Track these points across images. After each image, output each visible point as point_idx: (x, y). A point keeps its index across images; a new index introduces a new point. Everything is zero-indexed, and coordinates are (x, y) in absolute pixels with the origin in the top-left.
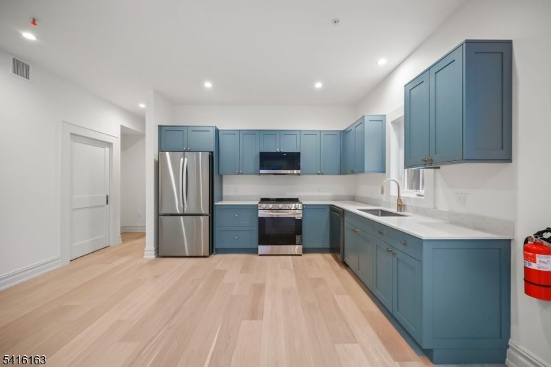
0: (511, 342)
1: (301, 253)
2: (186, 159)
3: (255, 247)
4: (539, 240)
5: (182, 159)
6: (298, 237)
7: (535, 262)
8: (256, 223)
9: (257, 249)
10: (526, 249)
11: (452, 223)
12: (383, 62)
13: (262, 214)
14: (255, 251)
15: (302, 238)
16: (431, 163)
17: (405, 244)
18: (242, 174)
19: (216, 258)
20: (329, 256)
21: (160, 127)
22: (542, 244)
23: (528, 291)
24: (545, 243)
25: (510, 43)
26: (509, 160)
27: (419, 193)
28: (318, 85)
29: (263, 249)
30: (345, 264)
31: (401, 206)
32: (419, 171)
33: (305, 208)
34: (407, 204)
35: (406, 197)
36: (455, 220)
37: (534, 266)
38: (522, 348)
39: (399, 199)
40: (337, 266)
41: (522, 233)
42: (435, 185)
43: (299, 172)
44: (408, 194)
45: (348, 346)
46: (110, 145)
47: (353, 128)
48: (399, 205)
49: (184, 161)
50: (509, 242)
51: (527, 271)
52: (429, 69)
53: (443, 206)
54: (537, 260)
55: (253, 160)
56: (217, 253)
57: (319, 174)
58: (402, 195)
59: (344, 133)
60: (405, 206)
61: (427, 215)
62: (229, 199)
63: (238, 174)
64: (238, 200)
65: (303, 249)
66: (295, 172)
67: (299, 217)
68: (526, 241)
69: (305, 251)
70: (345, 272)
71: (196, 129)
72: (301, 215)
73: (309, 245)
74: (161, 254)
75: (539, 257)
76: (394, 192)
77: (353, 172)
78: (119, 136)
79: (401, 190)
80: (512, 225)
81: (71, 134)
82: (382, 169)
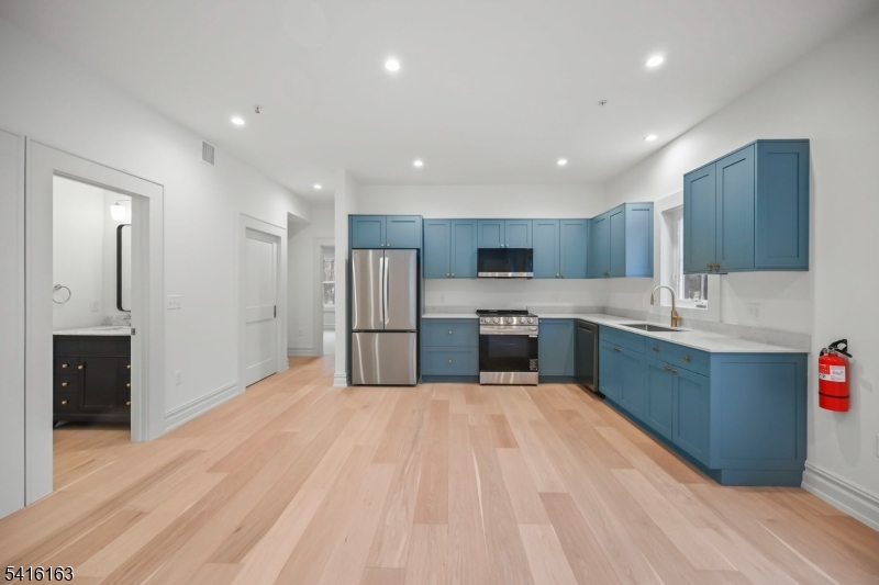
0: (807, 463)
1: (536, 382)
2: (387, 259)
3: (475, 374)
4: (833, 352)
5: (381, 259)
6: (532, 362)
7: (828, 373)
8: (475, 342)
9: (479, 376)
10: (821, 361)
11: (742, 338)
12: (652, 139)
13: (484, 330)
14: (476, 380)
15: (537, 362)
16: (716, 268)
17: (689, 360)
18: (454, 277)
19: (426, 387)
20: (575, 387)
21: (351, 217)
22: (836, 355)
23: (823, 404)
24: (840, 354)
25: (806, 143)
26: (806, 268)
27: (699, 303)
28: (562, 162)
29: (485, 376)
30: (600, 396)
31: (676, 320)
32: (700, 277)
33: (543, 322)
34: (685, 316)
35: (682, 309)
36: (745, 334)
37: (828, 378)
38: (819, 467)
39: (674, 311)
40: (588, 398)
41: (818, 345)
42: (721, 295)
43: (531, 274)
44: (685, 304)
45: (625, 471)
46: (277, 239)
47: (607, 217)
48: (673, 318)
49: (385, 261)
50: (805, 356)
51: (823, 383)
52: (715, 162)
53: (731, 319)
54: (831, 371)
55: (468, 258)
56: (424, 382)
57: (557, 277)
58: (677, 306)
59: (593, 223)
60: (681, 319)
61: (711, 330)
62: (434, 310)
63: (449, 277)
64: (446, 312)
65: (540, 377)
66: (525, 274)
67: (533, 335)
68: (822, 354)
69: (543, 380)
70: (601, 405)
71: (396, 220)
72: (537, 333)
73: (547, 372)
74: (354, 382)
75: (833, 369)
76: (665, 301)
77: (607, 275)
78: (285, 226)
79: (676, 300)
80: (808, 338)
81: (247, 228)
82: (649, 271)
